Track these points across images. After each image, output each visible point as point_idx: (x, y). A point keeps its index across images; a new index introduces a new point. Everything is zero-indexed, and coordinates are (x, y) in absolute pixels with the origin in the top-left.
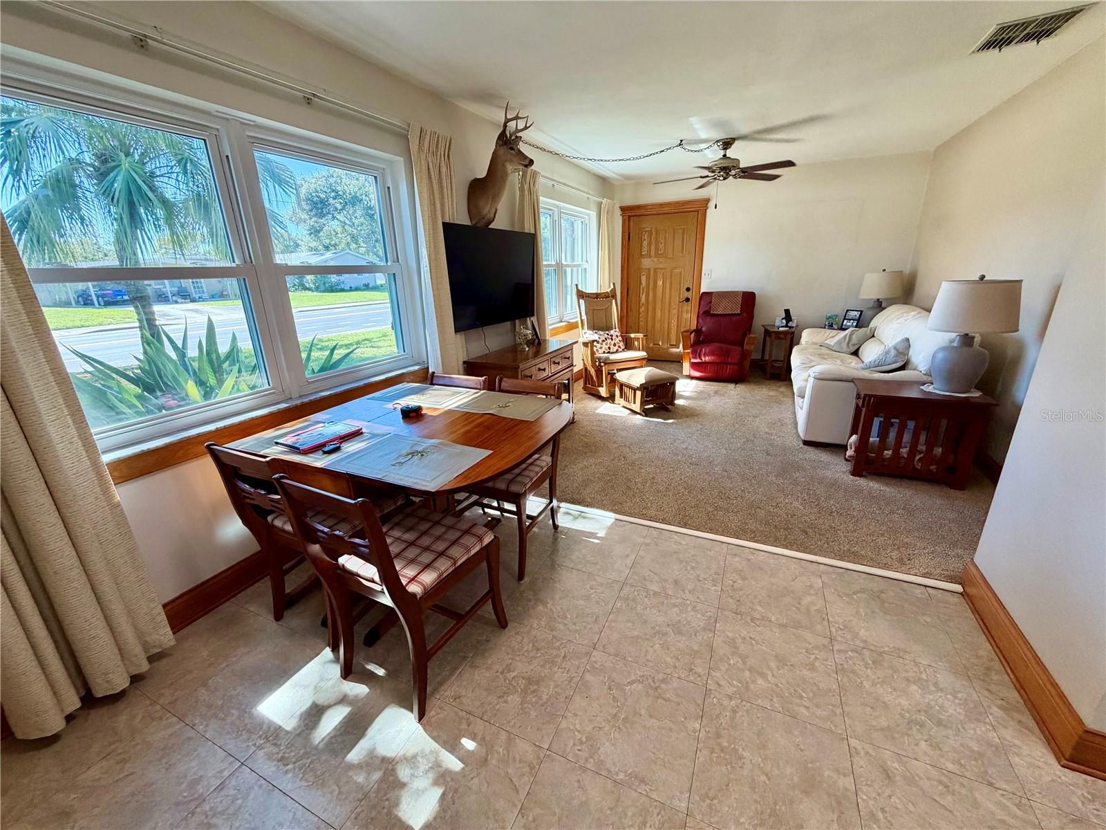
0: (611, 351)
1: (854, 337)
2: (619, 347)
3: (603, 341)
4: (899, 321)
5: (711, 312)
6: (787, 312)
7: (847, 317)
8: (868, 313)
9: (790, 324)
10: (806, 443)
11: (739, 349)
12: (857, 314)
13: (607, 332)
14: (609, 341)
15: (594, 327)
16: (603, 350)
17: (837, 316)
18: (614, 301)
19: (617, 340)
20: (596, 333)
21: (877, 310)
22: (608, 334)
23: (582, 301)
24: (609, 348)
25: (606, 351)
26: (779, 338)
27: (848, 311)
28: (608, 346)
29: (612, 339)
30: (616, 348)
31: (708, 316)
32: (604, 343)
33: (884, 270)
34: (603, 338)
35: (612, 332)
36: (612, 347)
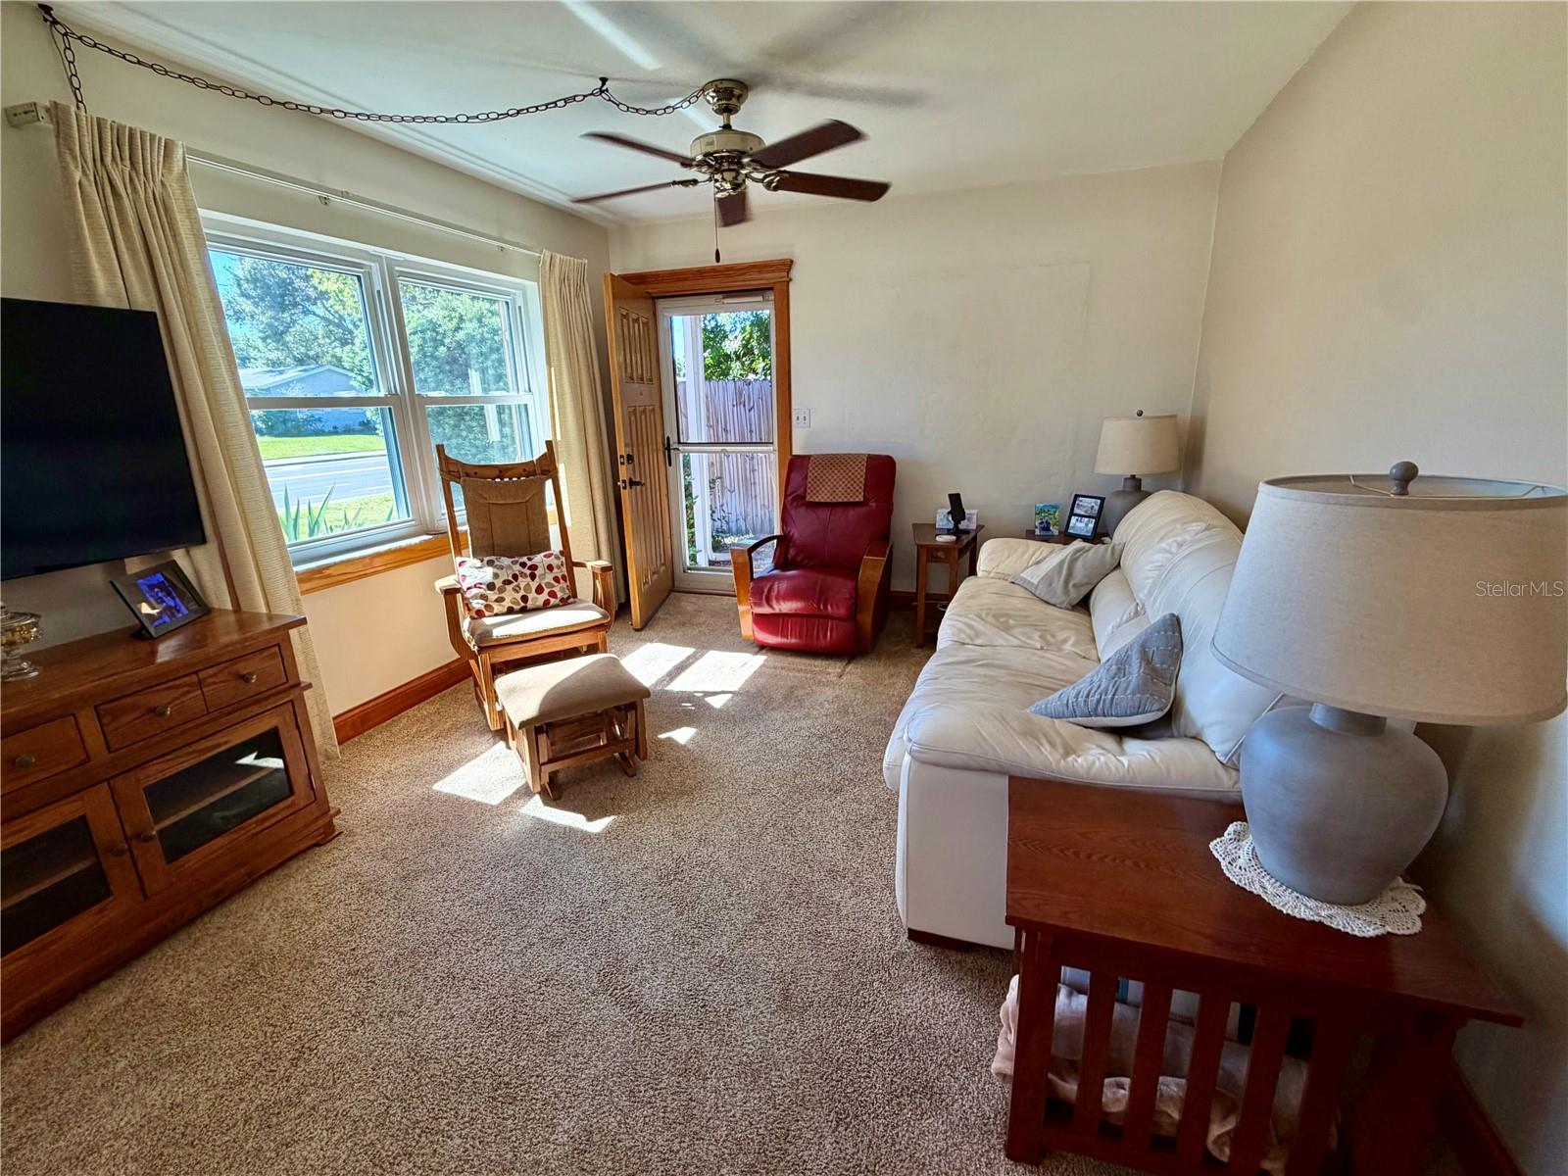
0: (530, 604)
1: (1079, 565)
2: (552, 594)
3: (507, 582)
4: (1163, 545)
5: (808, 498)
6: (955, 499)
7: (1076, 511)
8: (1115, 504)
9: (963, 525)
10: (915, 936)
11: (850, 584)
12: (1095, 504)
13: (525, 559)
14: (523, 582)
15: (488, 549)
16: (507, 604)
17: (1055, 507)
18: (549, 484)
19: (549, 578)
20: (490, 563)
21: (1131, 499)
22: (523, 565)
23: (457, 490)
24: (525, 599)
25: (516, 607)
26: (937, 560)
27: (1077, 496)
28: (522, 593)
29: (533, 577)
30: (544, 596)
31: (802, 505)
32: (509, 588)
33: (1140, 414)
34: (506, 575)
35: (538, 559)
36: (532, 595)
